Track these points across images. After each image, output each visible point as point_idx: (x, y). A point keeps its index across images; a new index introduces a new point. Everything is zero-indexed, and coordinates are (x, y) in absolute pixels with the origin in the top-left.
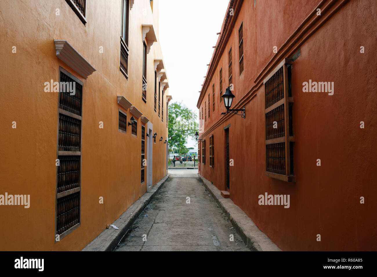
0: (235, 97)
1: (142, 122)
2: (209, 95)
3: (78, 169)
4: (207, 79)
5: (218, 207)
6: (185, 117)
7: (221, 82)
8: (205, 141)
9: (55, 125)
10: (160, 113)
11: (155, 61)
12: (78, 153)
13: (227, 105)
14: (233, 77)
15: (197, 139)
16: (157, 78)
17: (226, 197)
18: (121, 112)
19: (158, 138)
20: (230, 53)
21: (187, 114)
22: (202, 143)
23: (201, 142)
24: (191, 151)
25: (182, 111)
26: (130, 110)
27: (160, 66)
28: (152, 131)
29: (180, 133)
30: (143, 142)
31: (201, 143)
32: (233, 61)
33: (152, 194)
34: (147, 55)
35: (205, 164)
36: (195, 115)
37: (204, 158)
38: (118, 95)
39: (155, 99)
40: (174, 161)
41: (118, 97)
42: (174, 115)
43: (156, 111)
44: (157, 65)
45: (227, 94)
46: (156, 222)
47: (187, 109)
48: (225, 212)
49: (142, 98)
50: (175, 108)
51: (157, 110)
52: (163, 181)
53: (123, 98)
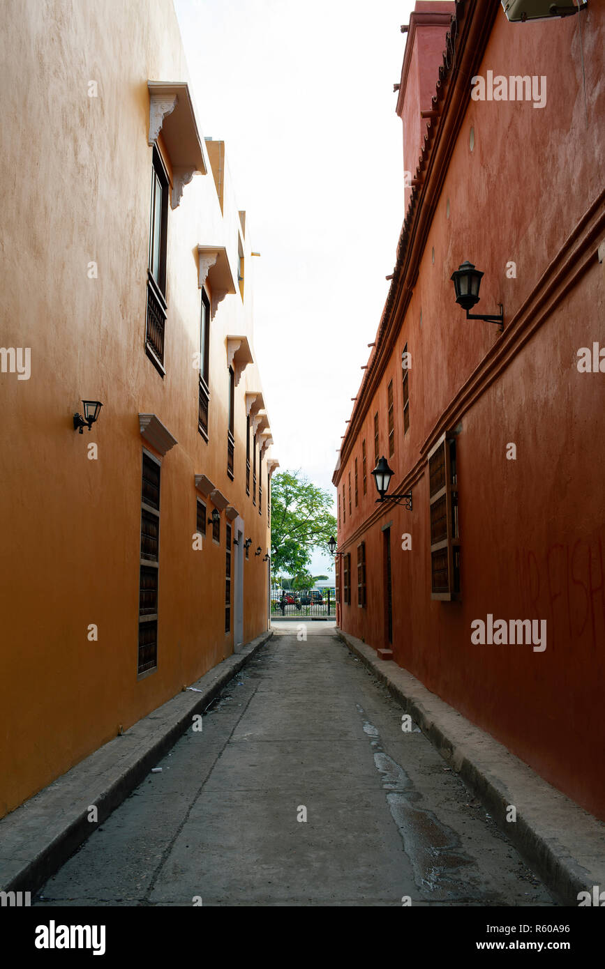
0: (394, 474)
1: (226, 517)
2: (356, 461)
3: (156, 587)
4: (352, 425)
5: (369, 675)
6: (306, 505)
7: (376, 440)
8: (349, 555)
9: (137, 523)
10: (257, 497)
11: (247, 395)
12: (156, 565)
13: (380, 488)
14: (396, 434)
15: (332, 551)
16: (251, 428)
17: (385, 657)
18: (200, 500)
19: (253, 548)
20: (390, 388)
21: (311, 496)
22: (343, 560)
23: (341, 557)
24: (320, 584)
25: (299, 490)
26: (210, 497)
27: (256, 403)
28: (243, 535)
29: (296, 540)
30: (228, 556)
31: (341, 560)
32: (394, 403)
33: (245, 656)
34: (235, 388)
35: (349, 604)
36: (328, 500)
37: (348, 592)
38: (196, 473)
39: (248, 470)
40: (282, 605)
41: (195, 476)
42: (282, 500)
43: (248, 495)
44: (251, 403)
45: (381, 468)
46: (259, 690)
47: (311, 485)
48: (381, 678)
49: (228, 472)
50: (283, 483)
51: (251, 492)
52: (262, 639)
53: (204, 478)
